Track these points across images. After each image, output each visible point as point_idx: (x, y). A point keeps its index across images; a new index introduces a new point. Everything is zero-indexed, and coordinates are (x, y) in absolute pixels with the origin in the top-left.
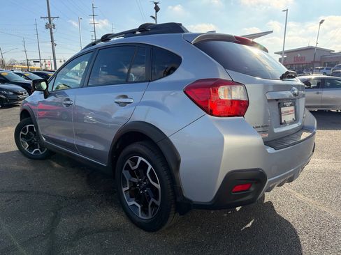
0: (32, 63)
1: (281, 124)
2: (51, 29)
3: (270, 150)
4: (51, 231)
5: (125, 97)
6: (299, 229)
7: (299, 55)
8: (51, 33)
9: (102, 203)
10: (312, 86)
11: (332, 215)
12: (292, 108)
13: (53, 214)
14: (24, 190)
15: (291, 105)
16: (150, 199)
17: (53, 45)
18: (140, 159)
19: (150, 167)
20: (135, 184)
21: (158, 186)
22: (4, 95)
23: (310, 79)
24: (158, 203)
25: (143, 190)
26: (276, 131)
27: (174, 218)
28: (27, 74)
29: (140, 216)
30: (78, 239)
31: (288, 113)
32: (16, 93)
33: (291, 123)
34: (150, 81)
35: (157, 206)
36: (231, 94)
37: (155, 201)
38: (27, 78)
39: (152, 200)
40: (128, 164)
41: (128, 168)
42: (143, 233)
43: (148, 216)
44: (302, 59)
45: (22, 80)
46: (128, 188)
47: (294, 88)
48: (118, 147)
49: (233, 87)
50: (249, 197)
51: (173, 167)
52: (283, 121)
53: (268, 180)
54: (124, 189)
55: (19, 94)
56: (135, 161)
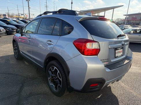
0: (20, 15)
1: (115, 57)
2: (28, 1)
3: (108, 70)
4: (20, 93)
5: (51, 41)
6: (119, 100)
7: (134, 17)
8: (28, 3)
9: (41, 81)
10: (137, 32)
11: (135, 94)
12: (122, 50)
13: (21, 85)
14: (12, 73)
15: (121, 49)
16: (58, 84)
17: (29, 8)
18: (55, 68)
19: (58, 72)
20: (53, 77)
21: (61, 80)
22: (8, 30)
23: (137, 29)
24: (61, 86)
25: (56, 80)
26: (112, 61)
27: (66, 93)
28: (18, 21)
29: (54, 90)
30: (30, 97)
31: (119, 52)
32: (13, 29)
33: (120, 56)
34: (60, 36)
35: (60, 87)
36: (92, 46)
37: (60, 85)
38: (18, 22)
39: (59, 85)
40: (50, 69)
41: (50, 70)
42: (55, 97)
43: (57, 90)
44: (136, 18)
45: (15, 23)
46: (50, 78)
47: (123, 42)
48: (47, 61)
49: (94, 43)
50: (97, 89)
51: (67, 74)
52: (116, 56)
53: (106, 82)
54: (49, 78)
55: (14, 30)
56: (53, 68)
